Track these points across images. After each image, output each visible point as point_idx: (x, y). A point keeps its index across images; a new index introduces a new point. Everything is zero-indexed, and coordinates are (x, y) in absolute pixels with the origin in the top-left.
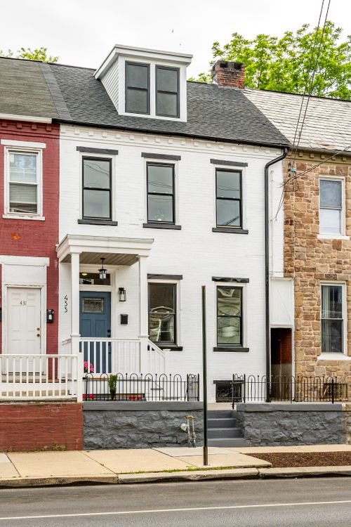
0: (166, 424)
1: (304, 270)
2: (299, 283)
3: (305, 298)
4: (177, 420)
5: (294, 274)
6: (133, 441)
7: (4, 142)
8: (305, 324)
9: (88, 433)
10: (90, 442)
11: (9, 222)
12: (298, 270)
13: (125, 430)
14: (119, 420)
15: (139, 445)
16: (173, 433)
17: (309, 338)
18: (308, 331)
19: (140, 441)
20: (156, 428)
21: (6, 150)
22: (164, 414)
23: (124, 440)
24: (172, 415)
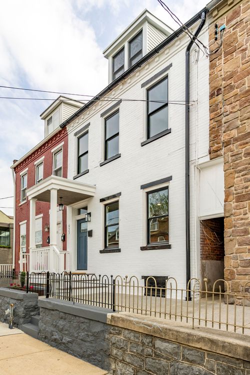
1: (236, 140)
2: (230, 158)
3: (236, 175)
5: (222, 152)
8: (236, 208)
12: (227, 144)
17: (243, 225)
18: (242, 216)
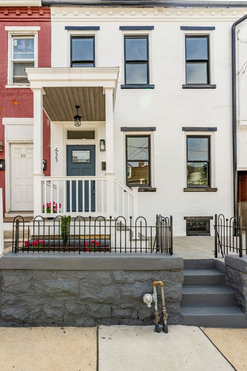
0: (121, 291)
4: (138, 285)
6: (71, 314)
7: (7, 28)
9: (7, 301)
10: (10, 316)
11: (11, 91)
13: (61, 299)
14: (51, 284)
15: (80, 321)
16: (131, 305)
19: (82, 314)
20: (105, 297)
21: (9, 36)
22: (118, 276)
23: (59, 313)
24: (131, 278)
